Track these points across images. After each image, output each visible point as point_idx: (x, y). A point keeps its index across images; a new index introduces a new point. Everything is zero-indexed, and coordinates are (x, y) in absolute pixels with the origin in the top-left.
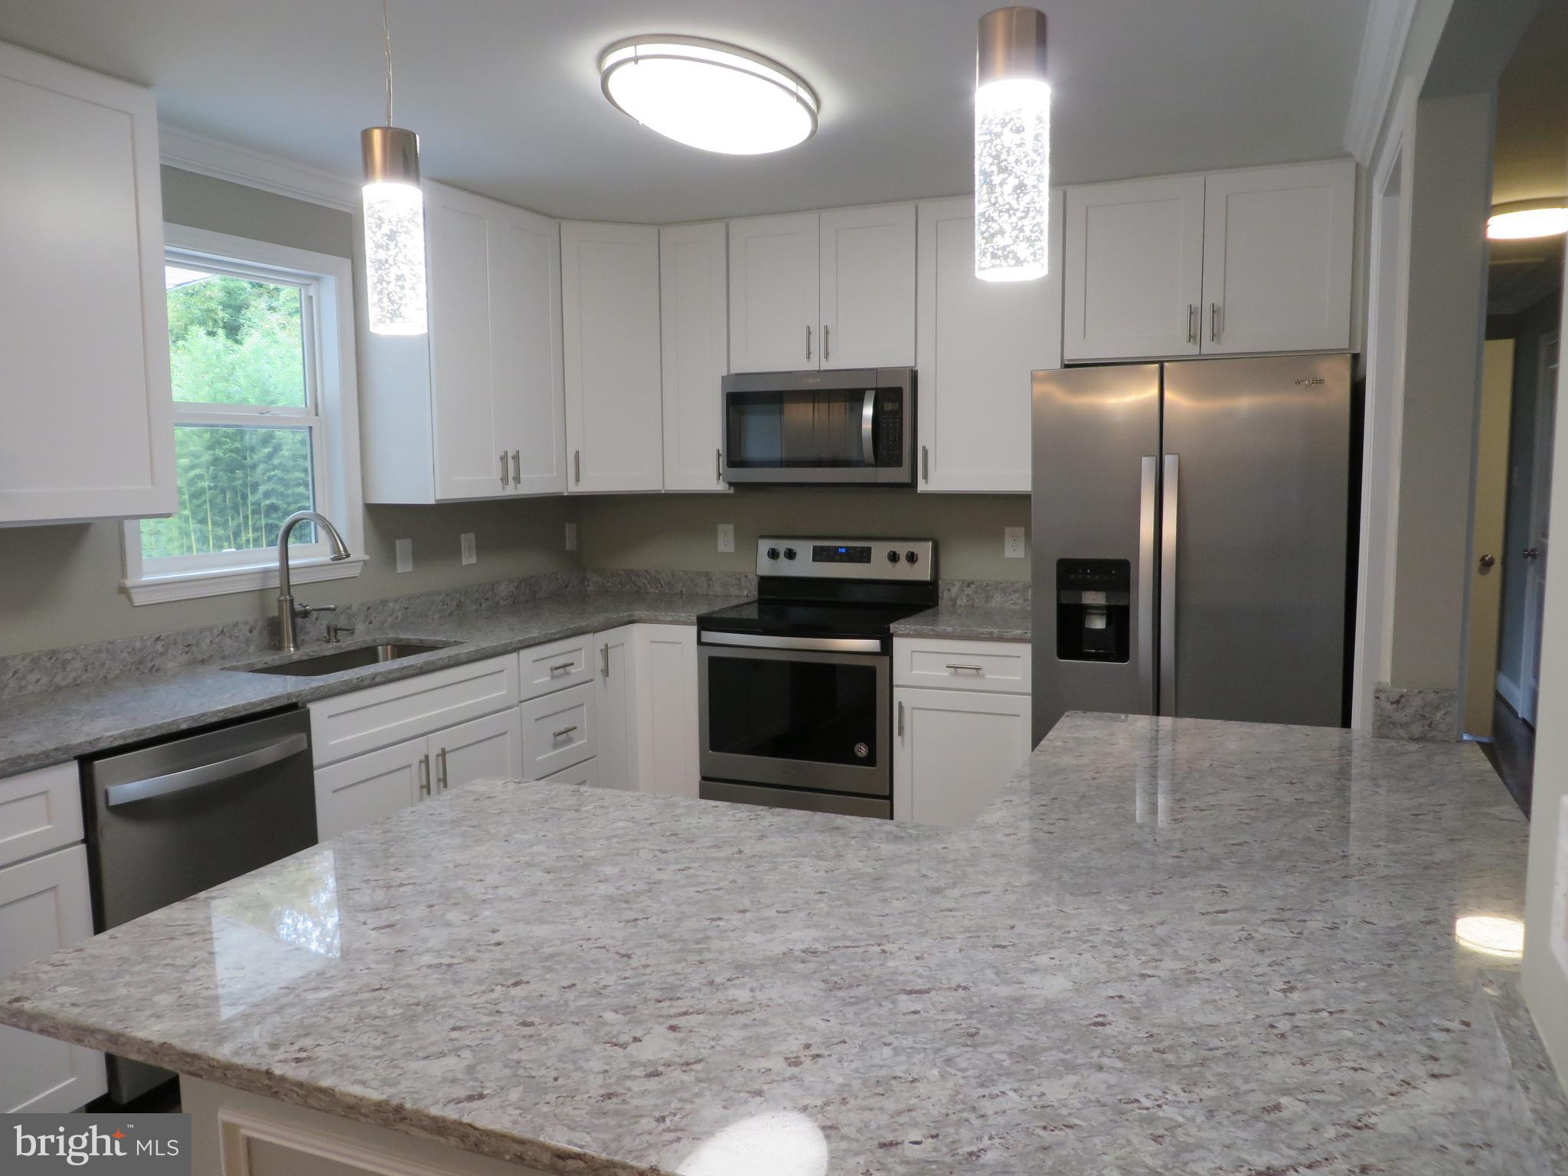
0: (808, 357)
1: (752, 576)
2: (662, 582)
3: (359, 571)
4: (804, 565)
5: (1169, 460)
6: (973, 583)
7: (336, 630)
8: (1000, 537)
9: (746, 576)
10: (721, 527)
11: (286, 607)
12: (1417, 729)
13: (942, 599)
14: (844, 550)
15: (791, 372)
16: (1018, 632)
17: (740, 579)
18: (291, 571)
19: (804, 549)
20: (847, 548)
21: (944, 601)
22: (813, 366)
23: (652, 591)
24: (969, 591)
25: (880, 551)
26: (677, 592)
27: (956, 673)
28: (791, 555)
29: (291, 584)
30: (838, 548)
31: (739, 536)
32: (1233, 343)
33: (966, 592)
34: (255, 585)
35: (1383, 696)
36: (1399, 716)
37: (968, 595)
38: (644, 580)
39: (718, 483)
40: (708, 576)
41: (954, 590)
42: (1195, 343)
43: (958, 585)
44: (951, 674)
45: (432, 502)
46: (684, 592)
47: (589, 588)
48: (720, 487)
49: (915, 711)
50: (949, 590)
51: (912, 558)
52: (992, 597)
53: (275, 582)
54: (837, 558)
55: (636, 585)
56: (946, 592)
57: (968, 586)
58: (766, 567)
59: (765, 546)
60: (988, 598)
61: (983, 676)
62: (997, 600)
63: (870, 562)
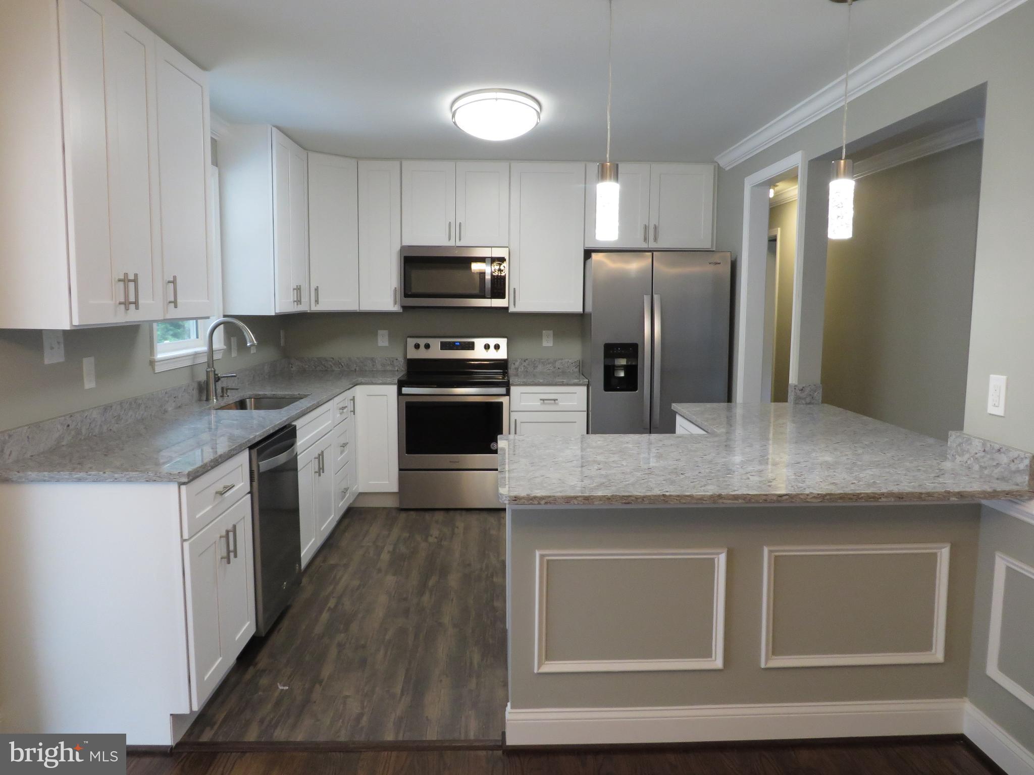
0: (450, 239)
1: (401, 359)
2: (343, 364)
3: (221, 356)
4: (436, 352)
5: (655, 296)
6: (527, 360)
7: (227, 389)
8: (540, 336)
9: (397, 359)
10: (380, 332)
11: (212, 375)
12: (808, 400)
13: (510, 369)
14: (458, 344)
15: (441, 246)
16: (576, 381)
17: (393, 361)
18: (214, 352)
19: (436, 344)
20: (459, 342)
21: (512, 370)
22: (452, 243)
23: (336, 369)
24: (525, 364)
25: (479, 343)
26: (353, 369)
27: (544, 403)
28: (427, 346)
29: (214, 359)
30: (454, 342)
31: (391, 337)
32: (663, 244)
33: (523, 365)
34: (189, 363)
35: (797, 389)
36: (803, 395)
37: (524, 366)
38: (330, 363)
39: (394, 306)
40: (372, 360)
41: (517, 364)
42: (646, 242)
43: (519, 361)
44: (541, 404)
45: (273, 314)
46: (357, 370)
47: (292, 369)
48: (396, 308)
49: (522, 424)
50: (514, 364)
51: (497, 347)
52: (537, 367)
53: (205, 359)
54: (455, 348)
55: (325, 366)
56: (513, 365)
57: (525, 361)
58: (413, 354)
59: (411, 342)
60: (535, 367)
61: (557, 404)
62: (540, 368)
63: (474, 350)
